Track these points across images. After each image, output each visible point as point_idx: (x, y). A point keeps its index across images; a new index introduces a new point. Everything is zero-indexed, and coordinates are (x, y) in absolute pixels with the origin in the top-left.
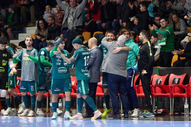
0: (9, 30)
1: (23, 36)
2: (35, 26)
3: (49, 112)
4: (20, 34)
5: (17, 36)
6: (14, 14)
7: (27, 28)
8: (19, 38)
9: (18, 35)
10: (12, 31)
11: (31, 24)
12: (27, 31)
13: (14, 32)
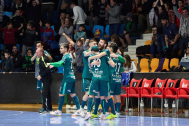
0: (127, 36)
1: (140, 42)
2: (151, 33)
3: (163, 112)
4: (137, 40)
5: (134, 41)
6: (132, 22)
7: (144, 34)
8: (137, 43)
9: (136, 41)
11: (148, 31)
12: (144, 37)
13: (132, 38)
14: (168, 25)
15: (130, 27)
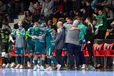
0: (8, 17)
2: (24, 15)
3: (32, 66)
4: (15, 20)
7: (19, 16)
8: (14, 22)
10: (10, 18)
11: (22, 14)
12: (19, 18)
13: (11, 18)
14: (35, 14)
15: (10, 11)
